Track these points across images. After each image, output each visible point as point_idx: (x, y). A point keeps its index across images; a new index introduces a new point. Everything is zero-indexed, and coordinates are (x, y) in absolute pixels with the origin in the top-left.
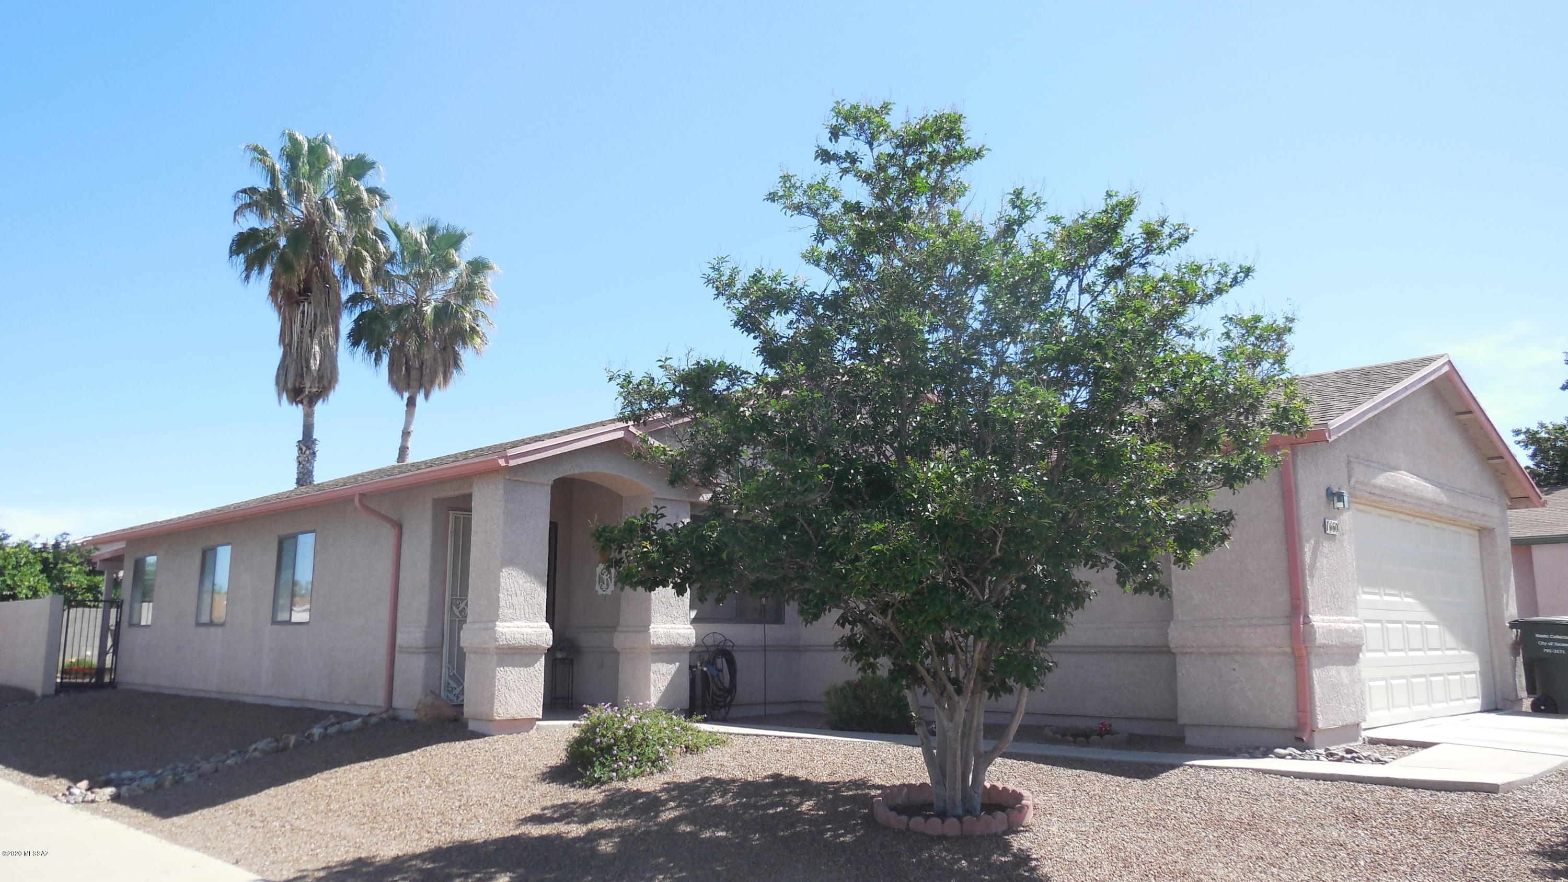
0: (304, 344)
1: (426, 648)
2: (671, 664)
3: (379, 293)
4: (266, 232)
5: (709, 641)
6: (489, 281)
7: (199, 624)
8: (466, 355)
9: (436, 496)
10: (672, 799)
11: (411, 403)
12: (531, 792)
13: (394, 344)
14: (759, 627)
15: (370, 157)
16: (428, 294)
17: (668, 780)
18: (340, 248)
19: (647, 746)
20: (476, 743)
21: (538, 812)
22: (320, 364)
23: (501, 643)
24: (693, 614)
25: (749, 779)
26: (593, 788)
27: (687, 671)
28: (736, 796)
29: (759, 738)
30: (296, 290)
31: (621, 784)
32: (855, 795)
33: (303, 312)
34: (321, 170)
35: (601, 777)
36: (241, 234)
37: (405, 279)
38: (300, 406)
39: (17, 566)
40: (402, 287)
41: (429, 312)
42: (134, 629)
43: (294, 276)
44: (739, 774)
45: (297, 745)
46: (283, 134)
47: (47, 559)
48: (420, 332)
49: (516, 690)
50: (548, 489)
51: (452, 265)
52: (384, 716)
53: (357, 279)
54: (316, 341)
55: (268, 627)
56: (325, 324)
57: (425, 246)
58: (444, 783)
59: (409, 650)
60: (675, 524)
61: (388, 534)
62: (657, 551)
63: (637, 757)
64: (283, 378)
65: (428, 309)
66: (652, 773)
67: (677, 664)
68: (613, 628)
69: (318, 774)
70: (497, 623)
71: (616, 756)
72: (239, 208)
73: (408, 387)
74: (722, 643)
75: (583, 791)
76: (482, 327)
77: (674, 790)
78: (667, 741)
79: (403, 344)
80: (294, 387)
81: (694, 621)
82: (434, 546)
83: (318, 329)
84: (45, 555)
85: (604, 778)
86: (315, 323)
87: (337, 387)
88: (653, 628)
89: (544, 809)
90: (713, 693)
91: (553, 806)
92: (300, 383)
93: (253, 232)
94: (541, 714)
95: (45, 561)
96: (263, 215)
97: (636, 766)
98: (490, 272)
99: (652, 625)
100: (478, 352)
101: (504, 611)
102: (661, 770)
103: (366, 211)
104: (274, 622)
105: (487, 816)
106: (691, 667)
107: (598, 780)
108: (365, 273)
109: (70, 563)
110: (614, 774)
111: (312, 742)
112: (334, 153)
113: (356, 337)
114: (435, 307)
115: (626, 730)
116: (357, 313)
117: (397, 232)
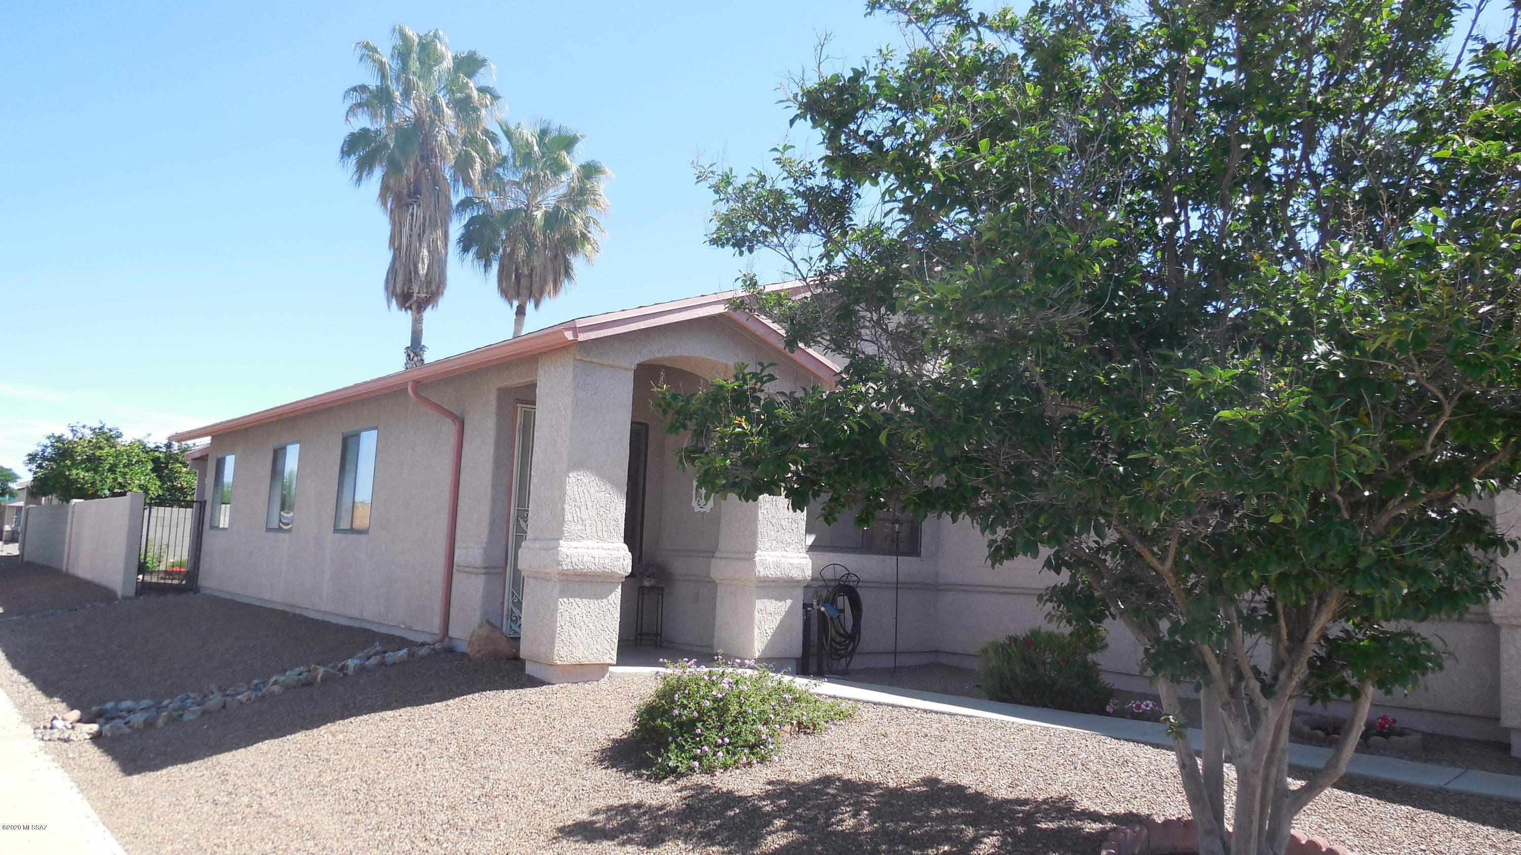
0: (413, 248)
1: (485, 568)
2: (780, 600)
3: (490, 197)
4: (378, 132)
5: (829, 574)
6: (602, 186)
7: (268, 530)
8: (577, 263)
9: (501, 385)
10: (780, 813)
11: (521, 312)
12: (580, 781)
13: (504, 250)
14: (891, 560)
15: (481, 54)
16: (539, 199)
17: (773, 777)
18: (449, 147)
19: (745, 723)
20: (530, 693)
21: (585, 817)
22: (428, 268)
23: (565, 568)
24: (810, 539)
25: (890, 785)
26: (665, 782)
27: (800, 611)
28: (875, 815)
29: (897, 710)
30: (405, 192)
31: (705, 780)
32: (1060, 830)
33: (412, 215)
34: (431, 67)
35: (678, 767)
36: (353, 134)
37: (518, 185)
38: (409, 312)
39: (129, 465)
40: (513, 192)
41: (539, 217)
42: (214, 532)
43: (402, 176)
44: (874, 776)
45: (325, 679)
46: (394, 29)
47: (159, 458)
48: (529, 238)
49: (584, 627)
50: (631, 375)
51: (564, 168)
52: (438, 646)
53: (468, 183)
54: (425, 244)
55: (330, 536)
56: (434, 227)
57: (536, 148)
58: (472, 753)
59: (469, 570)
60: (792, 393)
61: (449, 428)
62: (760, 433)
63: (730, 738)
64: (392, 282)
65: (539, 214)
66: (750, 764)
67: (789, 602)
68: (711, 553)
69: (329, 724)
70: (561, 542)
71: (700, 735)
72: (351, 107)
73: (518, 295)
74: (844, 578)
75: (651, 787)
76: (594, 234)
77: (780, 796)
78: (772, 716)
79: (513, 251)
80: (403, 291)
81: (812, 548)
82: (498, 445)
83: (427, 232)
84: (157, 454)
85: (682, 769)
86: (424, 226)
87: (446, 293)
88: (759, 555)
89: (597, 812)
90: (832, 639)
91: (610, 808)
92: (409, 288)
93: (365, 132)
94: (615, 659)
95: (156, 460)
96: (373, 116)
97: (728, 752)
98: (602, 176)
99: (758, 552)
100: (589, 260)
101: (570, 527)
102: (762, 760)
103: (476, 109)
104: (336, 530)
105: (512, 817)
106: (805, 606)
107: (674, 770)
108: (474, 175)
109: (181, 463)
110: (696, 764)
111: (345, 675)
112: (443, 48)
113: (466, 243)
114: (546, 212)
115: (716, 700)
116: (466, 218)
117: (508, 134)
